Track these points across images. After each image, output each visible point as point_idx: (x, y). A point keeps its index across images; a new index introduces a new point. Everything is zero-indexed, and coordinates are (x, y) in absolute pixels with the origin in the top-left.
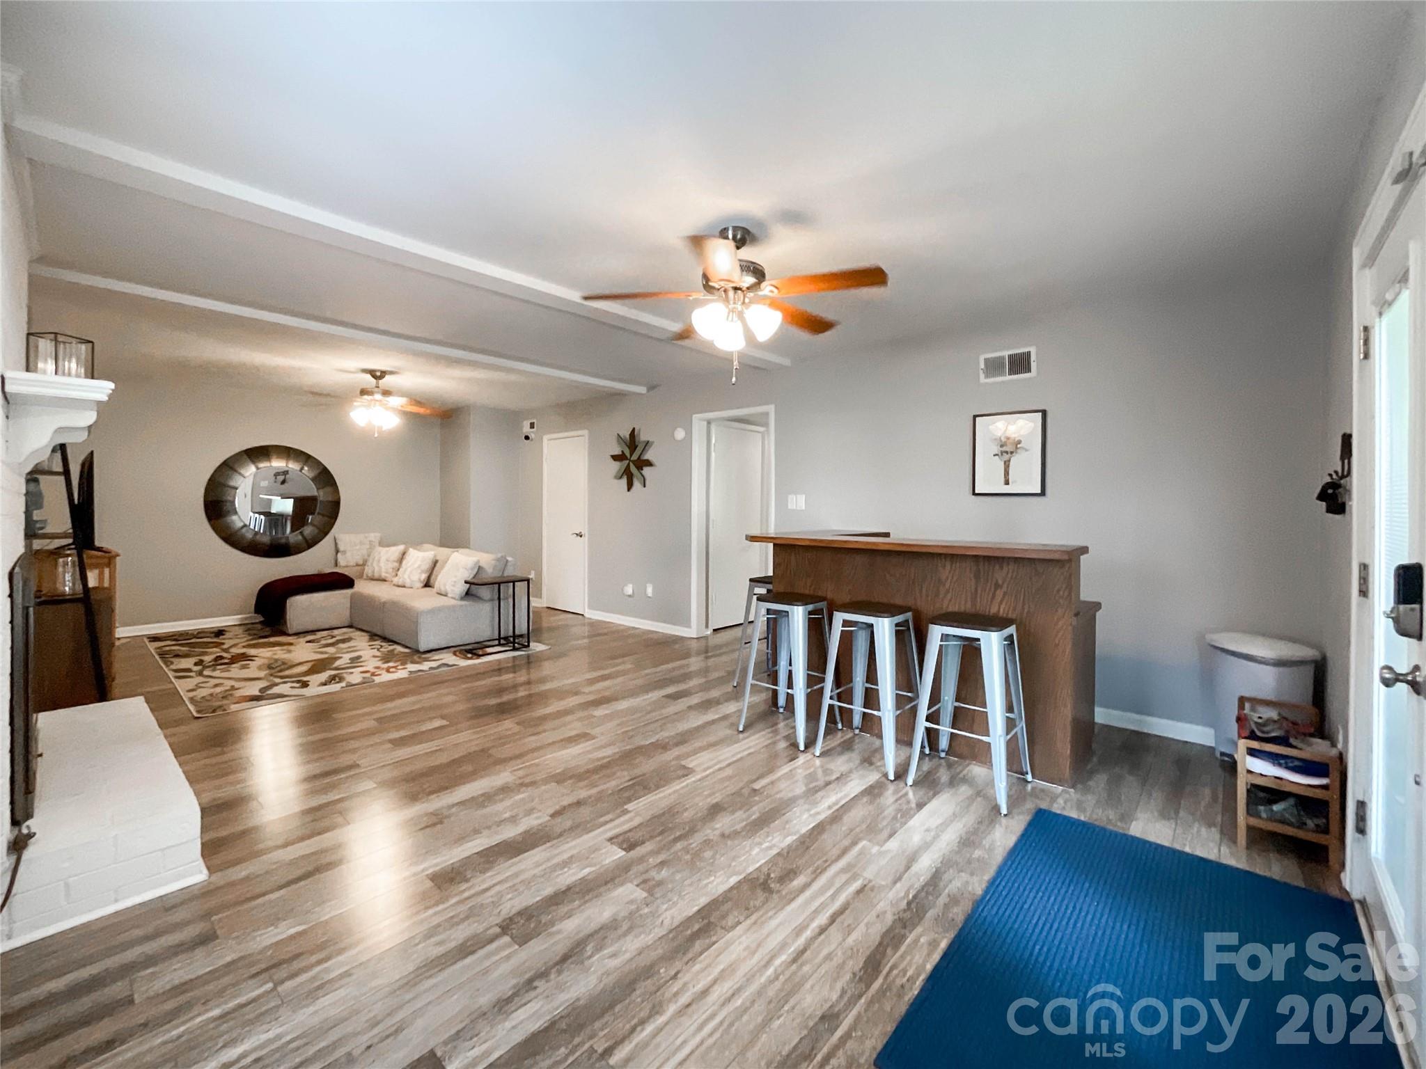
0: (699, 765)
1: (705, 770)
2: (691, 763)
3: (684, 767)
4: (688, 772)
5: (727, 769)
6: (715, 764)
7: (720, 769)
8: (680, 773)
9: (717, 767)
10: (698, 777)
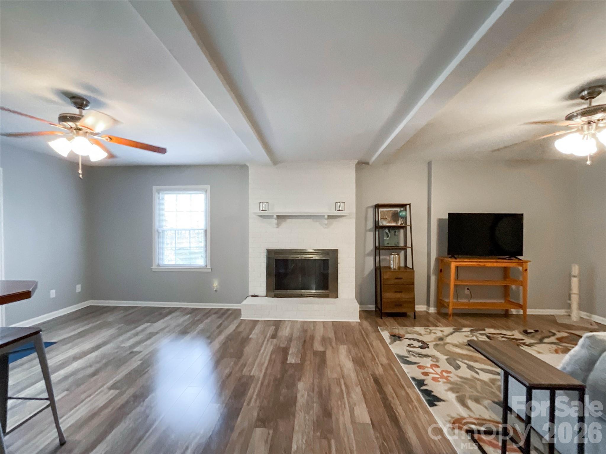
0: (106, 394)
1: (101, 392)
2: (113, 393)
3: (116, 389)
4: (113, 387)
5: (84, 398)
6: (93, 398)
7: (90, 396)
8: (119, 384)
9: (92, 397)
10: (105, 387)
